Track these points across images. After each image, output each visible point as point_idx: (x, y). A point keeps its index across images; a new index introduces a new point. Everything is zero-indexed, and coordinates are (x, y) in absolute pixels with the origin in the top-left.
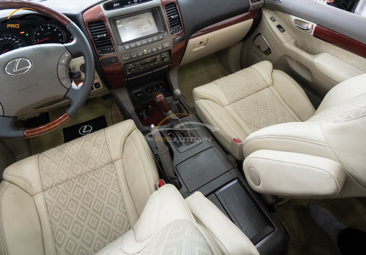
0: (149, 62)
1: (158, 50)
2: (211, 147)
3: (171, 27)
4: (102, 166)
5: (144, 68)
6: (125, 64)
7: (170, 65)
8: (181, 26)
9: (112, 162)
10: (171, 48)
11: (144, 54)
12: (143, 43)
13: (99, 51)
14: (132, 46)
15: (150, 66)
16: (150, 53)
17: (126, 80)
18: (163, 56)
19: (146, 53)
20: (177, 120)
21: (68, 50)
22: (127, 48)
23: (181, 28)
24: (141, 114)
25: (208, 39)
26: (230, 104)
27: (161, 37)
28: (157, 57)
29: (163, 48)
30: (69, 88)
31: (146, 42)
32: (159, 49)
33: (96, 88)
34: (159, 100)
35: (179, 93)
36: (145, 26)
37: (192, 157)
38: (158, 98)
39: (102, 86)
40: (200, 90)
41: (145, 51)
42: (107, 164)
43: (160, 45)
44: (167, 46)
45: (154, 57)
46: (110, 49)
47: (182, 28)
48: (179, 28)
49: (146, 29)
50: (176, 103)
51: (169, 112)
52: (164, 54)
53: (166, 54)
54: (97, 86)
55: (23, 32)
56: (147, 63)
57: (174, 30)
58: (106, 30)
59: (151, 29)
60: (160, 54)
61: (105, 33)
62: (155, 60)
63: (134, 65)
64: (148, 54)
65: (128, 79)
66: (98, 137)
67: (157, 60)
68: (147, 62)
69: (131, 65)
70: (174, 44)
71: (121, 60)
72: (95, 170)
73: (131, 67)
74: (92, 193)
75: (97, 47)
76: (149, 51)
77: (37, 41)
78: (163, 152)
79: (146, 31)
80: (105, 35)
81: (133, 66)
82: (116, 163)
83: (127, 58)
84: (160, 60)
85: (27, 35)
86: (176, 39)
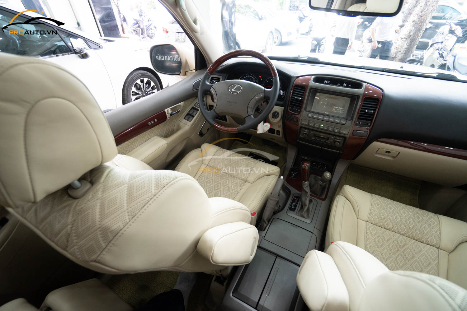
0: (322, 137)
1: (333, 131)
2: (312, 233)
3: (359, 118)
4: (239, 179)
5: (315, 139)
6: (301, 127)
7: (341, 152)
8: (371, 124)
9: (245, 181)
10: (348, 136)
11: (319, 128)
12: (325, 118)
13: (290, 108)
14: (315, 116)
15: (321, 141)
16: (325, 130)
17: (298, 141)
18: (337, 139)
19: (322, 127)
20: (307, 192)
21: (264, 92)
22: (309, 116)
23: (369, 124)
24: (292, 173)
25: (399, 153)
26: (367, 222)
27: (343, 122)
28: (331, 137)
29: (339, 132)
30: (249, 115)
31: (328, 119)
32: (335, 131)
33: (277, 134)
34: (304, 167)
35: (328, 177)
36: (337, 108)
37: (291, 224)
38: (304, 165)
39: (281, 136)
40: (349, 190)
41: (322, 125)
42: (243, 180)
43: (338, 128)
44: (344, 132)
45: (328, 136)
46: (298, 110)
47: (370, 126)
48: (368, 124)
49: (335, 110)
50: (321, 184)
51: (306, 182)
52: (339, 138)
53: (341, 140)
54: (278, 133)
55: (261, 77)
56: (319, 137)
57: (360, 123)
58: (303, 95)
59: (341, 112)
60: (334, 136)
61: (302, 97)
62: (328, 139)
63: (309, 132)
64: (323, 129)
65: (300, 141)
66: (252, 162)
67: (329, 140)
68: (321, 136)
69: (306, 131)
70: (352, 135)
71: (300, 122)
72: (235, 177)
73: (305, 132)
74: (222, 186)
75: (290, 104)
76: (325, 127)
77: (264, 85)
78: (272, 198)
79: (335, 111)
80: (300, 99)
81: (307, 132)
82: (247, 183)
83: (305, 123)
84: (332, 141)
85: (262, 79)
86: (358, 131)
